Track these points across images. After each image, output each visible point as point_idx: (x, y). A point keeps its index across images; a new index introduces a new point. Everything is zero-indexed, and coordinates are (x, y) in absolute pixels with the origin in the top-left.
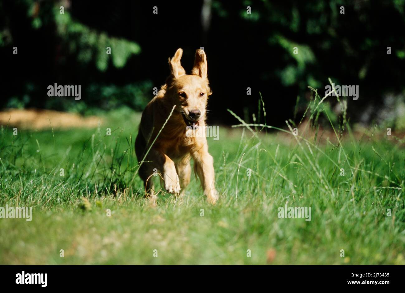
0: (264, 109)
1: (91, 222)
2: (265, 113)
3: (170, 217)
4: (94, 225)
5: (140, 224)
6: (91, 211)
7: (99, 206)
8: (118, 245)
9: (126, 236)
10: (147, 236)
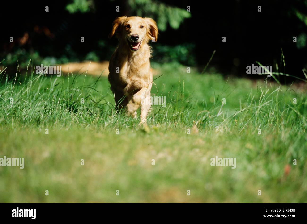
0: (284, 61)
1: (149, 141)
2: (285, 64)
3: (209, 141)
4: (152, 144)
5: (186, 144)
6: (149, 134)
7: (156, 130)
8: (170, 159)
9: (176, 152)
10: (192, 154)
